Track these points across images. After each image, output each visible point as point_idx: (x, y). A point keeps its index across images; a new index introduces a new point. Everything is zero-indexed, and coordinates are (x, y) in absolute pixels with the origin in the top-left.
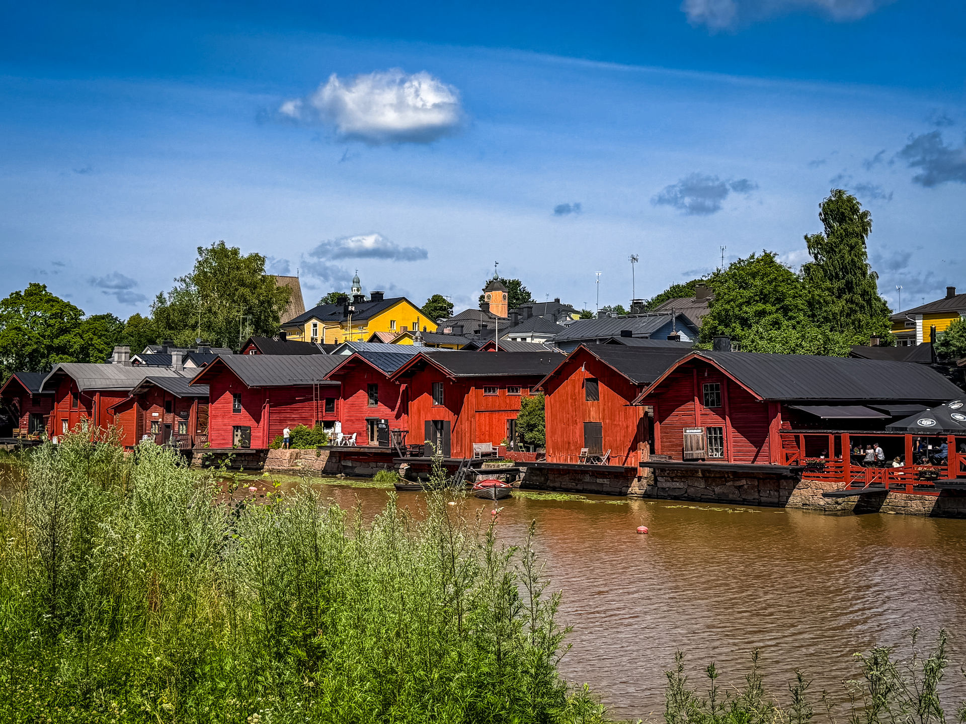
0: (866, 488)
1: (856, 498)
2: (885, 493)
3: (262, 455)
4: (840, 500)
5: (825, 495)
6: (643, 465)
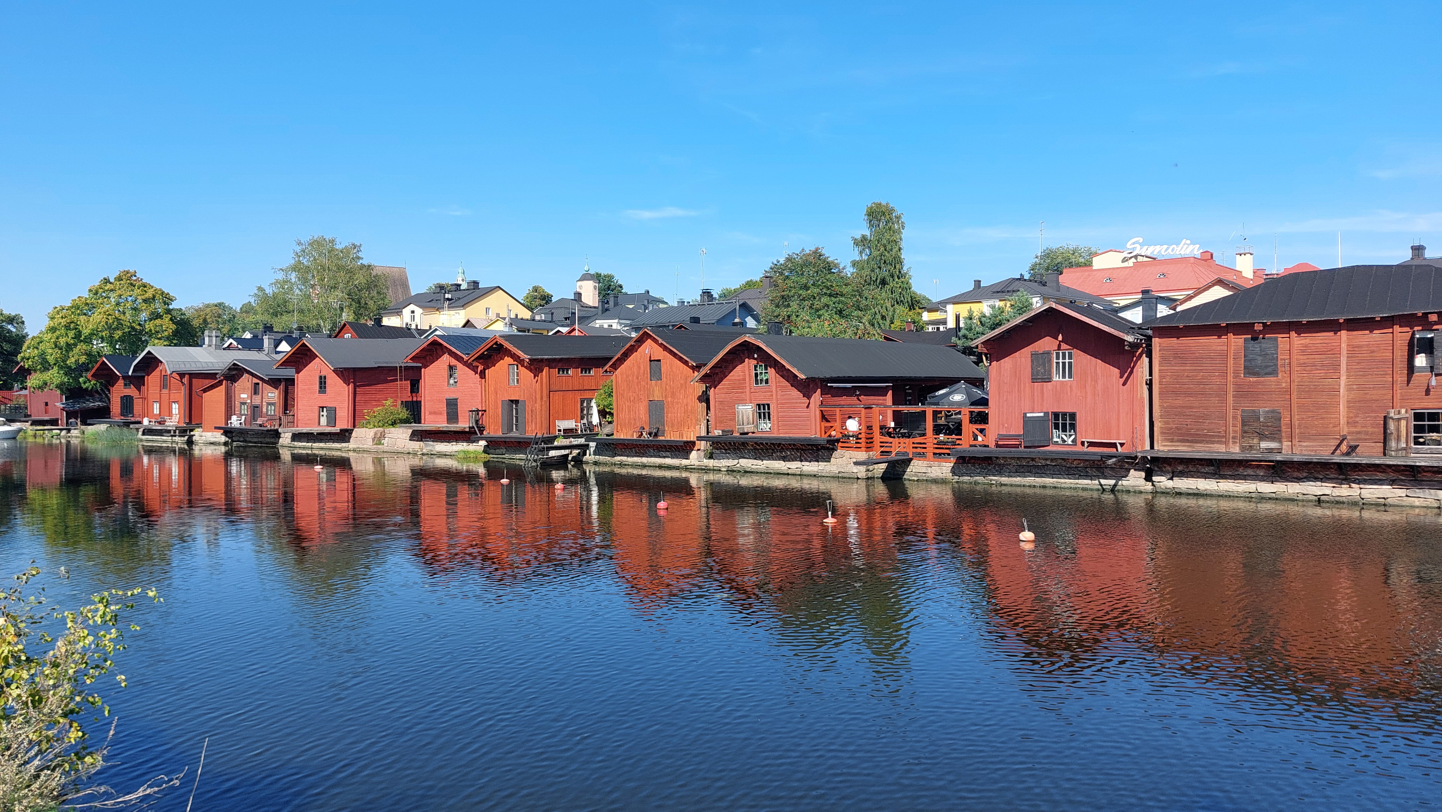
0: (893, 456)
1: (884, 466)
2: (910, 460)
3: (347, 434)
4: (871, 468)
5: (856, 463)
6: (700, 438)
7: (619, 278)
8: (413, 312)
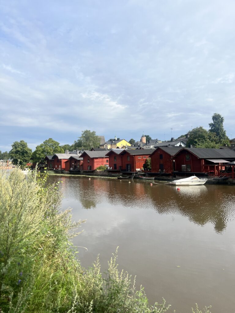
0: (223, 178)
2: (228, 179)
3: (94, 172)
4: (217, 180)
7: (150, 136)
8: (106, 145)
